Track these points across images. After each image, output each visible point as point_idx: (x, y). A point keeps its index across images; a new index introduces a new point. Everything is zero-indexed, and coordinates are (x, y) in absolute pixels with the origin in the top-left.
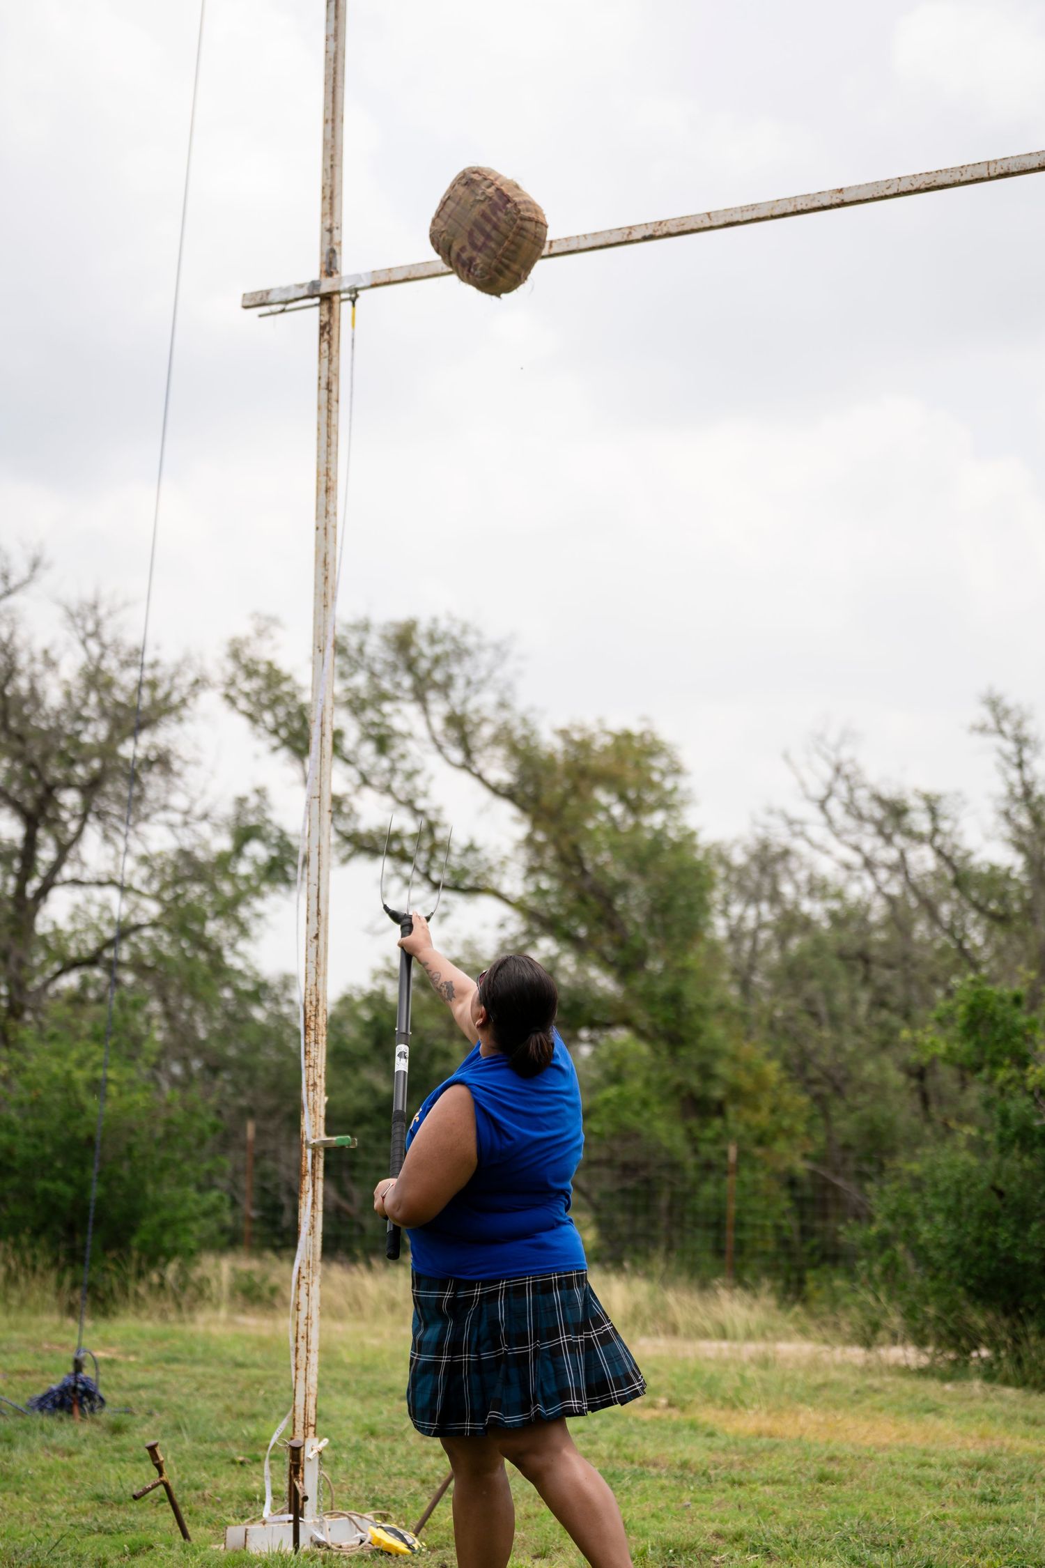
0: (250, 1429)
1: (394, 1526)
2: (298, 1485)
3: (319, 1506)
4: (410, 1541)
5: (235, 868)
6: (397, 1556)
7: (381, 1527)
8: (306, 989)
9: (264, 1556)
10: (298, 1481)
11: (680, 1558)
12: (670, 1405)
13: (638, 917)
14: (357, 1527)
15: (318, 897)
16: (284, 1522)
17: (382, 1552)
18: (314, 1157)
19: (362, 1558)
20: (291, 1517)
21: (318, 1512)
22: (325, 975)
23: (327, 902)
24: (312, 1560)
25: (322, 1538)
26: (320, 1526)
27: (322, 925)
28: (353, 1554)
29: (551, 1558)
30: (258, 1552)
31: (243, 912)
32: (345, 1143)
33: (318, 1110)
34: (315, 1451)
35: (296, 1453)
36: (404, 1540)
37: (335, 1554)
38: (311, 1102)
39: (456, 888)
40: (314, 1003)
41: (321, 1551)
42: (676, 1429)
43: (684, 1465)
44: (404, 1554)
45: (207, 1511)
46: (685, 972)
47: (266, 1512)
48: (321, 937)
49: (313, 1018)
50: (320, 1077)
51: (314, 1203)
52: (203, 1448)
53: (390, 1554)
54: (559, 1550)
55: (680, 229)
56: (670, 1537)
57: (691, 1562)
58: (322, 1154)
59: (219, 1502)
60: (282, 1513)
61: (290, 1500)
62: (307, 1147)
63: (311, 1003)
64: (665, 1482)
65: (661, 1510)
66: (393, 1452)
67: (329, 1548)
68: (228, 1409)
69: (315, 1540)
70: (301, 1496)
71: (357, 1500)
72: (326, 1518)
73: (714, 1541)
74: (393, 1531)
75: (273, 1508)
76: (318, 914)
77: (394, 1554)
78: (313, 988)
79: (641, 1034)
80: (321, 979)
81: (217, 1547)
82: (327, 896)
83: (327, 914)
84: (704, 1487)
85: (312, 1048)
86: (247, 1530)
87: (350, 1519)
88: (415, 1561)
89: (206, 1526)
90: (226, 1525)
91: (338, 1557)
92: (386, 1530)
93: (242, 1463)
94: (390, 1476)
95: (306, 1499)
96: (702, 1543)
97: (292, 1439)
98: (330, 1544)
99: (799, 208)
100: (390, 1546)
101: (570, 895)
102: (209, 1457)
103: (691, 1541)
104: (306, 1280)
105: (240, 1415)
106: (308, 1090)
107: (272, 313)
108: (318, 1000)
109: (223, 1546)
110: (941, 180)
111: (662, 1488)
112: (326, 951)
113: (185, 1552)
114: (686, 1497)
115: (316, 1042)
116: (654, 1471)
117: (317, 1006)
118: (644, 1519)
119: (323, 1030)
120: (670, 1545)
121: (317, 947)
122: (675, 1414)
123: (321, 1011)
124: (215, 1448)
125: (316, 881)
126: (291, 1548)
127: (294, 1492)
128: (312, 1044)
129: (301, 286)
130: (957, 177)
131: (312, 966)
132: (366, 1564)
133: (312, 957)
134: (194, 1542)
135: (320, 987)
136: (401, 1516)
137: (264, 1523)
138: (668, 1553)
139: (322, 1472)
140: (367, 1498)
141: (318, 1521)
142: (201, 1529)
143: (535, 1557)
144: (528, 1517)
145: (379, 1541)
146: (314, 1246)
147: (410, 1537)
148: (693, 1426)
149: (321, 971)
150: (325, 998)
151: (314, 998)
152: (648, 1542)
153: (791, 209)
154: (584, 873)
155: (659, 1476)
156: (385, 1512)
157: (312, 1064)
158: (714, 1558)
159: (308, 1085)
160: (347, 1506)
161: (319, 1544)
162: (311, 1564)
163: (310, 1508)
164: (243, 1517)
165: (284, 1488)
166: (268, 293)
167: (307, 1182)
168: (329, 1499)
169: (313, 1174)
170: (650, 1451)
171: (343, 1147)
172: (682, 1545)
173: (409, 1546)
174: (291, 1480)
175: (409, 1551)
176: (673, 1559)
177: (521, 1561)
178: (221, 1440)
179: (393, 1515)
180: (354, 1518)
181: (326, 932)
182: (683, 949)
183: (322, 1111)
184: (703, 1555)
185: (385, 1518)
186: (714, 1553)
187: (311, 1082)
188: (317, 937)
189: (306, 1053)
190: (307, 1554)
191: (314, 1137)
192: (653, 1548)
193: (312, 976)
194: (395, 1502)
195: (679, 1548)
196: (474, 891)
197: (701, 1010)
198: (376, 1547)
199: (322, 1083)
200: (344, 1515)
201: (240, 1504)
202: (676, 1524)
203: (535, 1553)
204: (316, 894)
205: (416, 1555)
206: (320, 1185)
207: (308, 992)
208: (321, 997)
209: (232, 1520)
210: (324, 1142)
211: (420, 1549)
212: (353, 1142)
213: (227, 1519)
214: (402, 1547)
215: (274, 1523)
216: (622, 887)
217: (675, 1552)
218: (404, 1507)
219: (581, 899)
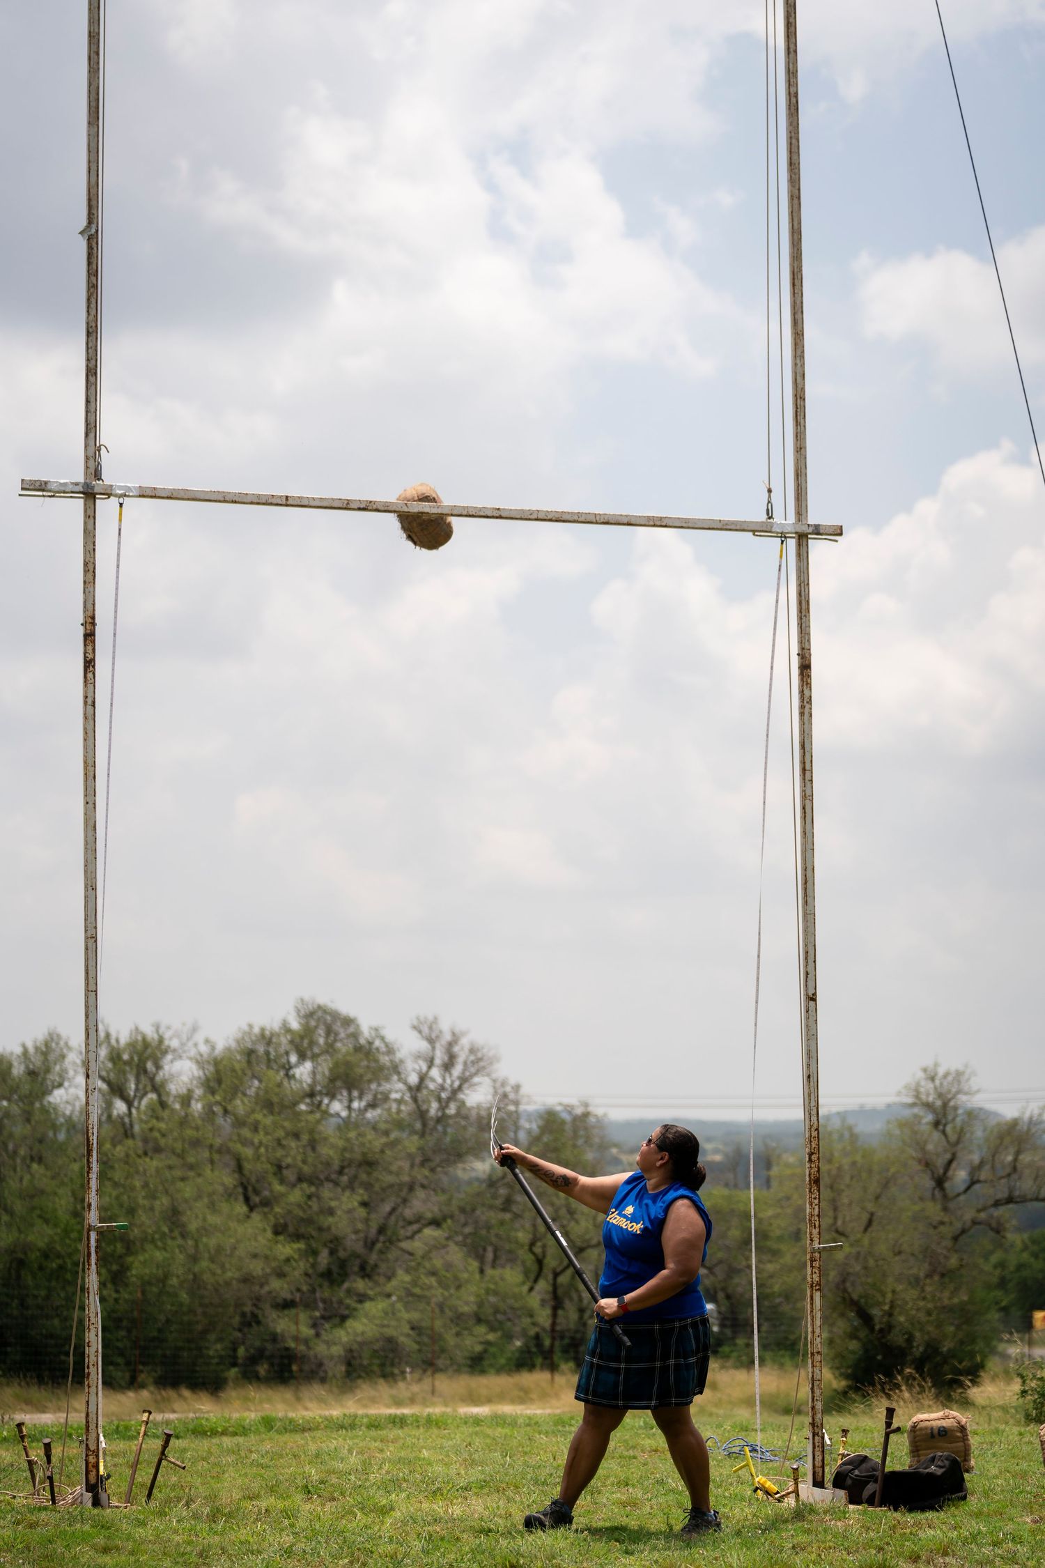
55: (386, 509)
99: (471, 513)
107: (44, 496)
110: (565, 517)
129: (77, 484)
130: (576, 518)
153: (465, 513)
166: (46, 483)
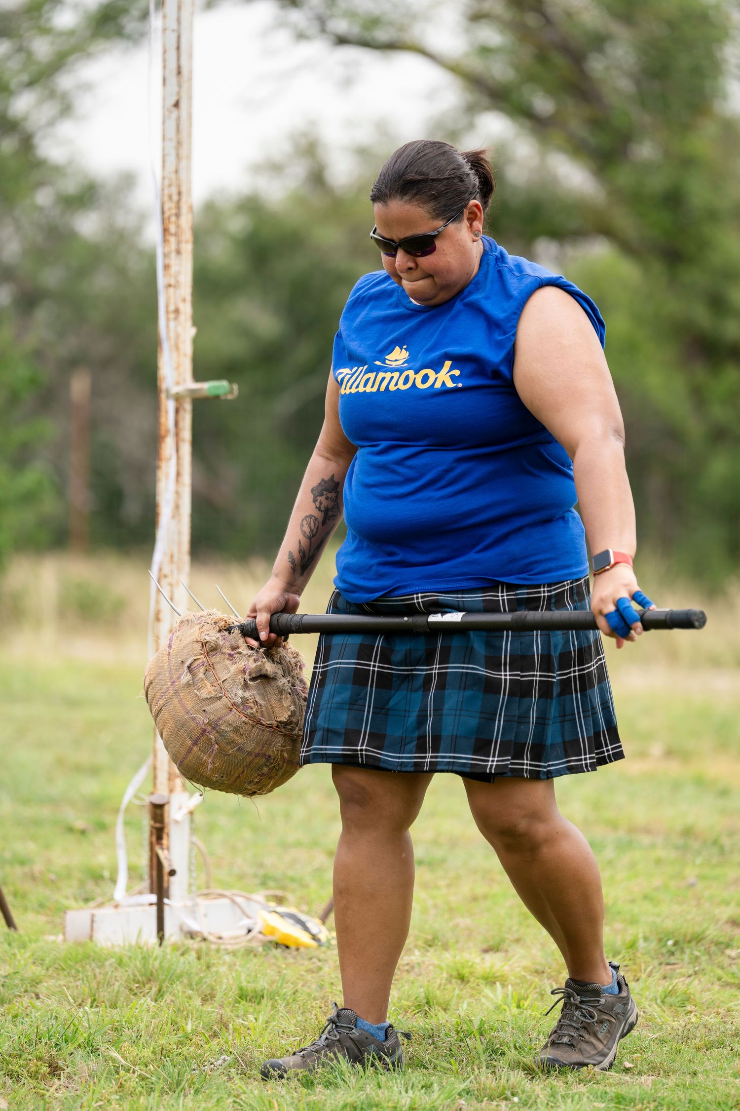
0: (90, 787)
1: (293, 910)
2: (162, 854)
3: (190, 885)
4: (314, 930)
5: (49, 20)
6: (297, 949)
7: (275, 912)
8: (164, 178)
9: (117, 950)
10: (162, 849)
11: (683, 952)
12: (669, 753)
13: (625, 85)
14: (244, 913)
15: (178, 48)
16: (143, 905)
17: (277, 945)
18: (177, 411)
19: (250, 952)
20: (153, 898)
21: (190, 891)
22: (189, 157)
23: (191, 56)
24: (183, 954)
25: (195, 926)
26: (193, 911)
27: (185, 87)
28: (236, 947)
29: (506, 951)
30: (109, 944)
31: (65, 81)
32: (221, 392)
33: (181, 346)
34: (185, 811)
35: (158, 811)
36: (306, 929)
37: (213, 947)
38: (172, 335)
39: (366, 44)
40: (175, 197)
41: (194, 944)
42: (676, 786)
43: (688, 832)
44: (307, 947)
45: (37, 893)
46: (688, 162)
47: (120, 892)
48: (183, 104)
49: (173, 219)
50: (184, 300)
51: (178, 474)
52: (30, 812)
53: (287, 947)
54: (518, 941)
56: (669, 924)
57: (697, 958)
58: (188, 406)
59: (52, 881)
60: (140, 893)
61: (151, 877)
62: (168, 397)
63: (170, 197)
64: (661, 853)
65: (657, 889)
66: (287, 816)
67: (204, 939)
68: (60, 762)
69: (185, 929)
70: (167, 869)
71: (241, 877)
72: (202, 901)
73: (729, 930)
74: (293, 917)
75: (128, 889)
76: (179, 73)
77: (293, 947)
78: (173, 176)
79: (626, 248)
80: (184, 164)
81: (52, 938)
82: (191, 47)
83: (191, 72)
84: (715, 861)
85: (173, 260)
86: (93, 916)
87: (233, 902)
88: (322, 956)
89: (38, 912)
90: (64, 910)
91: (218, 951)
92: (282, 915)
93: (83, 832)
94: (285, 846)
95: (172, 873)
96: (712, 932)
97: (152, 794)
98: (206, 935)
100: (288, 936)
101: (527, 53)
102: (37, 823)
103: (698, 929)
104: (168, 580)
105: (78, 769)
106: (168, 319)
108: (179, 193)
109: (61, 937)
111: (658, 862)
112: (190, 126)
113: (10, 944)
114: (691, 873)
115: (178, 252)
116: (646, 840)
117: (179, 201)
118: (633, 901)
119: (187, 235)
120: (669, 935)
121: (178, 119)
122: (675, 768)
123: (184, 209)
124: (45, 812)
125: (174, 26)
126: (153, 939)
127: (157, 865)
128: (173, 255)
131: (171, 146)
132: (255, 960)
133: (171, 132)
134: (21, 931)
135: (183, 175)
136: (302, 898)
137: (116, 906)
138: (665, 945)
139: (195, 839)
140: (255, 876)
141: (189, 903)
142: (30, 916)
143: (486, 951)
144: (475, 899)
145: (273, 931)
146: (179, 533)
147: (314, 925)
148: (700, 783)
149: (184, 152)
150: (189, 190)
151: (174, 190)
152: (640, 931)
154: (548, 20)
155: (653, 846)
156: (279, 893)
157: (173, 282)
158: (728, 952)
159: (167, 312)
160: (228, 886)
161: (192, 935)
162: (182, 959)
163: (177, 886)
164: (87, 900)
165: (143, 861)
167: (168, 446)
168: (203, 877)
169: (177, 435)
170: (640, 814)
171: (217, 397)
172: (685, 935)
173: (314, 938)
174: (152, 849)
175: (314, 943)
176: (672, 954)
177: (466, 956)
178: (54, 802)
179: (290, 897)
180: (239, 900)
181: (190, 98)
182: (686, 128)
183: (187, 348)
184: (713, 948)
185: (280, 900)
186: (728, 946)
187: (172, 308)
188: (177, 105)
189: (166, 267)
190: (176, 947)
191: (178, 383)
192: (646, 939)
193: (172, 159)
194: (293, 880)
195: (681, 938)
196: (391, 47)
197: (713, 215)
198: (270, 938)
199: (187, 309)
200: (222, 896)
201: (82, 884)
202: (677, 908)
203: (485, 946)
204: (175, 45)
205: (323, 949)
206: (186, 449)
207: (166, 182)
208: (184, 189)
209: (72, 903)
210: (192, 391)
211: (328, 941)
212: (231, 392)
213: (66, 903)
214: (304, 938)
215: (130, 906)
216: (599, 41)
217: (676, 944)
218: (304, 886)
219: (542, 58)
